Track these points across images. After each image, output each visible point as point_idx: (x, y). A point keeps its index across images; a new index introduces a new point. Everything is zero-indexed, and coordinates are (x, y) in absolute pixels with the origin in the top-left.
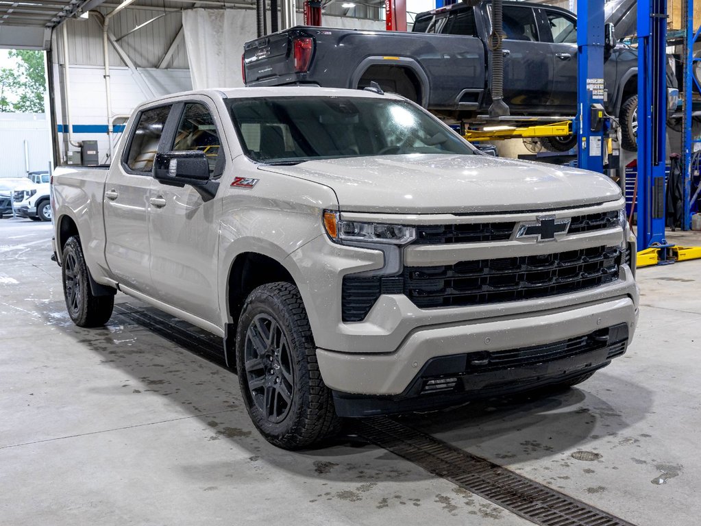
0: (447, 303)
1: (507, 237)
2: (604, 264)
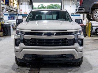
0: (31, 45)
1: (41, 35)
2: (69, 42)
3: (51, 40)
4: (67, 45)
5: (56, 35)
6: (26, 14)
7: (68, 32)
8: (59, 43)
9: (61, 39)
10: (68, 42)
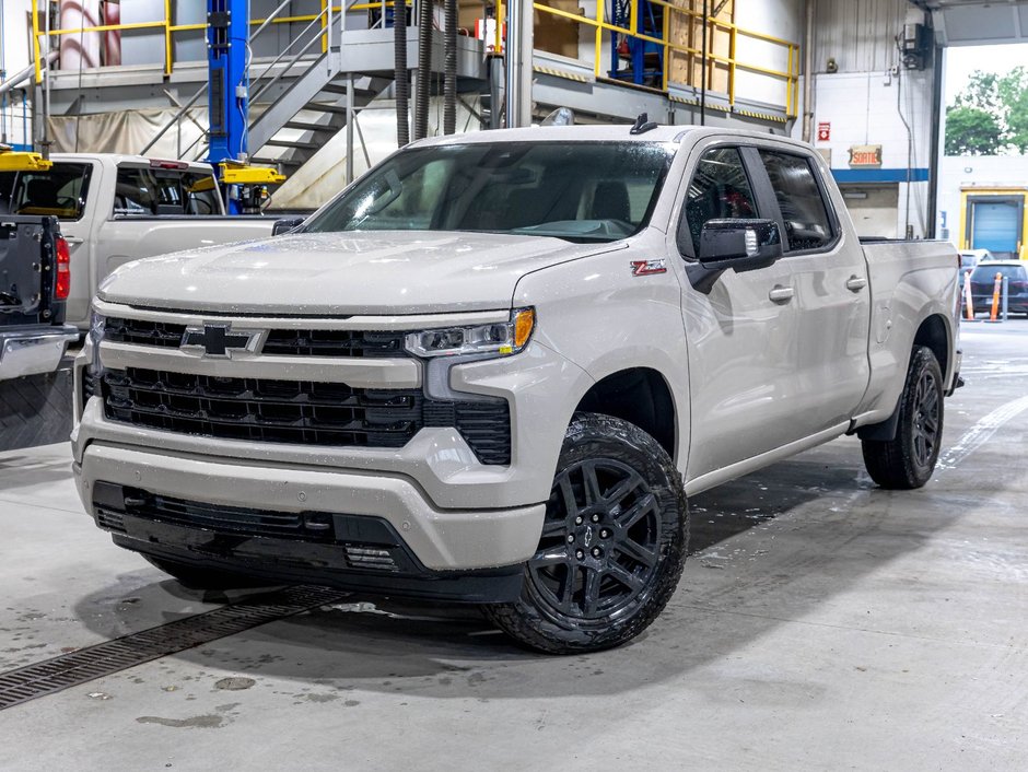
0: (135, 418)
1: (178, 344)
2: (369, 416)
3: (237, 384)
4: (361, 441)
5: (267, 350)
6: (868, 163)
7: (358, 334)
8: (293, 413)
9: (306, 385)
10: (360, 415)
